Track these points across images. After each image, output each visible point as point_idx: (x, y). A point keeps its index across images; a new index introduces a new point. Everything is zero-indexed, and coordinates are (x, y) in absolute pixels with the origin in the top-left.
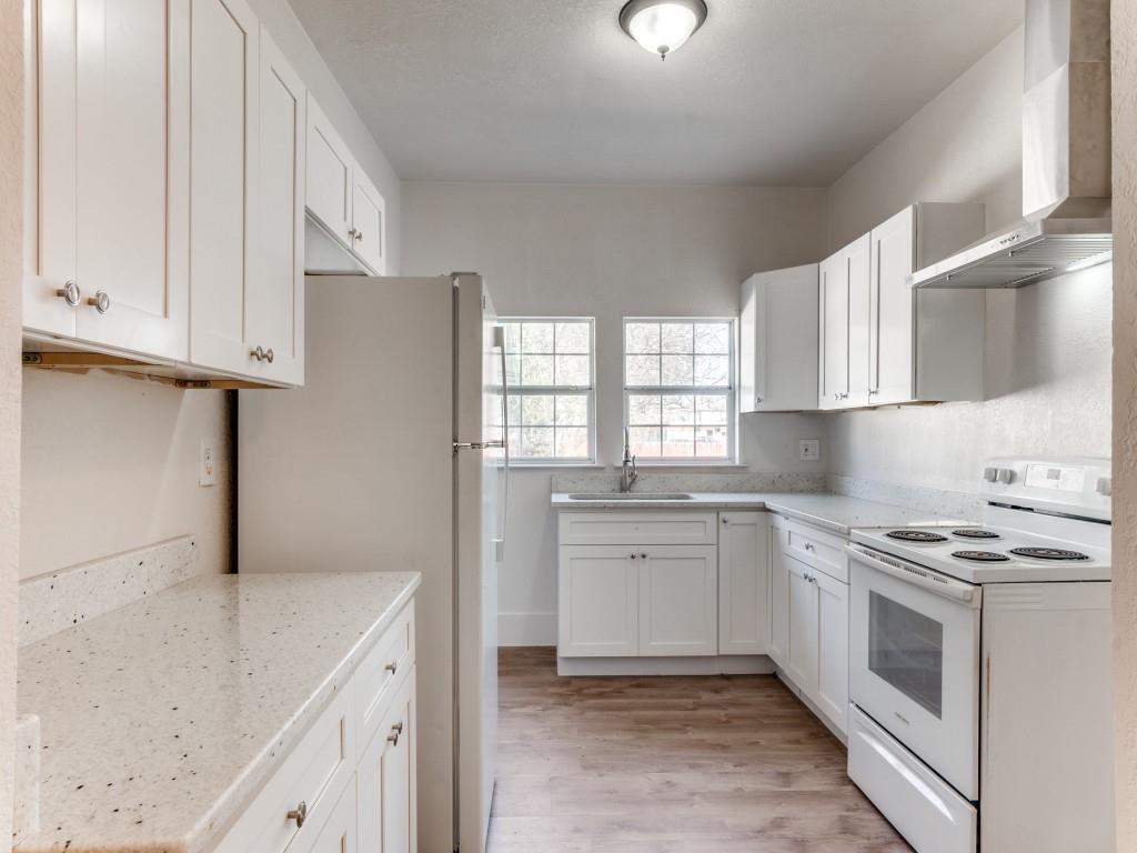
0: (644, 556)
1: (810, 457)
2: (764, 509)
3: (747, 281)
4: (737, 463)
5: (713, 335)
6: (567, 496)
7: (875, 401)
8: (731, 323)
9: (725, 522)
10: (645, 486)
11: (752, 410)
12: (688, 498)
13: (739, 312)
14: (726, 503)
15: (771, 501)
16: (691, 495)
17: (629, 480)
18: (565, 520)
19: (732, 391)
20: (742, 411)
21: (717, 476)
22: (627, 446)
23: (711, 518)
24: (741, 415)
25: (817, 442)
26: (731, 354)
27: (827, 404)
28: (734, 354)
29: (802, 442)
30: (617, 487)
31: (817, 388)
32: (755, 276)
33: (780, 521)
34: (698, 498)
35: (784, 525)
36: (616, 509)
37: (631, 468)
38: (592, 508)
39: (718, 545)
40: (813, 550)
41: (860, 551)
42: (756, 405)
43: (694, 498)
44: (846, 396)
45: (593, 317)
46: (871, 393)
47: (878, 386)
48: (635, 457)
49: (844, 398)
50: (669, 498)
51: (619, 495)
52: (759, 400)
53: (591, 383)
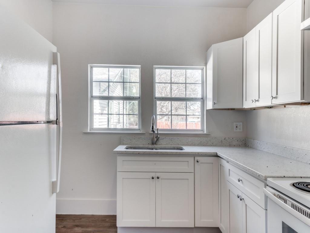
0: (158, 178)
1: (238, 130)
2: (217, 156)
3: (208, 51)
4: (205, 132)
5: (195, 74)
6: (125, 146)
8: (202, 69)
9: (198, 162)
10: (163, 142)
11: (212, 108)
12: (182, 149)
13: (206, 64)
14: (198, 153)
15: (220, 151)
16: (184, 147)
17: (155, 139)
18: (120, 159)
19: (203, 100)
20: (207, 109)
21: (196, 138)
22: (153, 124)
23: (191, 160)
24: (207, 110)
25: (241, 123)
26: (203, 83)
27: (248, 105)
28: (204, 83)
29: (234, 123)
30: (150, 142)
31: (242, 97)
32: (212, 45)
33: (224, 163)
34: (187, 149)
35: (227, 166)
36: (144, 154)
37: (156, 134)
38: (133, 154)
39: (194, 173)
40: (242, 183)
41: (275, 195)
42: (213, 106)
43: (184, 150)
44: (258, 101)
45: (140, 66)
46: (273, 98)
47: (277, 94)
48: (158, 129)
49: (257, 102)
50: (174, 149)
51: (150, 146)
52: (214, 103)
53: (140, 95)
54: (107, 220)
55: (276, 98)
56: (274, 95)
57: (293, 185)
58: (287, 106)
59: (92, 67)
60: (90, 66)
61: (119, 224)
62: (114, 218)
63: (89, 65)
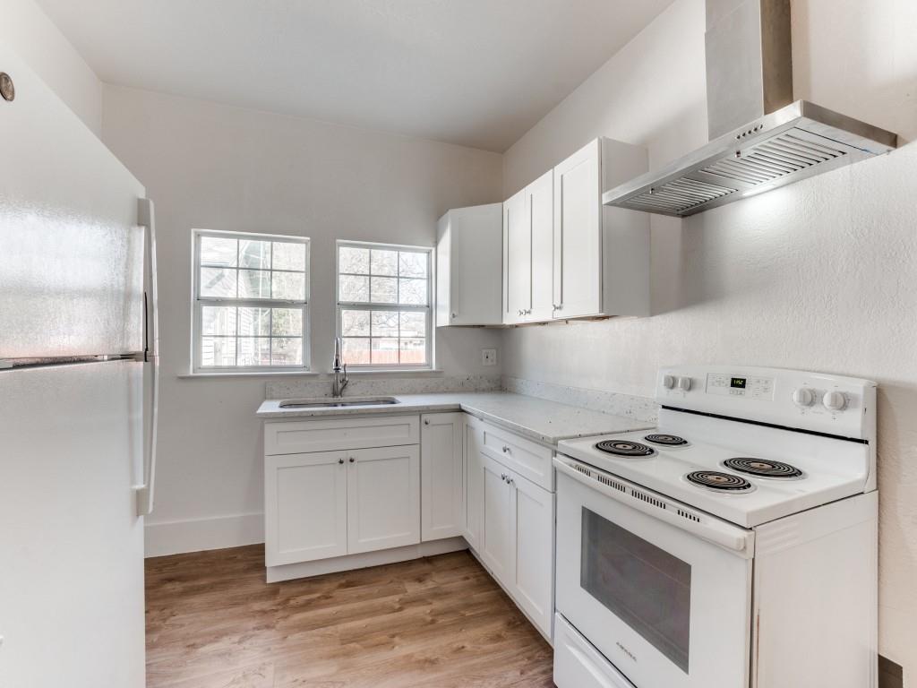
0: (352, 461)
1: (490, 363)
2: (460, 410)
3: (441, 220)
4: (434, 368)
5: (415, 260)
6: (278, 403)
7: (560, 315)
8: (429, 253)
9: (426, 423)
10: (353, 392)
11: (448, 324)
12: (393, 403)
13: (436, 244)
14: (428, 407)
15: (467, 402)
16: (397, 398)
17: (340, 386)
18: (270, 430)
19: (430, 309)
20: (438, 325)
21: (419, 380)
22: (337, 355)
23: (414, 420)
24: (436, 328)
25: (494, 351)
26: (429, 278)
27: (510, 319)
28: (431, 278)
29: (484, 351)
30: (329, 390)
31: (500, 304)
32: (450, 211)
33: (474, 421)
34: (405, 402)
35: (480, 427)
36: (324, 416)
37: (342, 374)
38: (299, 417)
39: (420, 444)
40: (510, 453)
41: (571, 466)
42: (451, 320)
43: (399, 402)
44: (529, 312)
45: (309, 239)
46: (556, 308)
47: (562, 302)
48: (345, 365)
49: (527, 315)
50: (377, 402)
51: (331, 400)
52: (454, 316)
53: (306, 298)
54: (240, 557)
55: (560, 308)
56: (558, 304)
57: (597, 446)
58: (570, 322)
59: (198, 236)
60: (196, 232)
61: (271, 560)
62: (260, 550)
63: (193, 230)
